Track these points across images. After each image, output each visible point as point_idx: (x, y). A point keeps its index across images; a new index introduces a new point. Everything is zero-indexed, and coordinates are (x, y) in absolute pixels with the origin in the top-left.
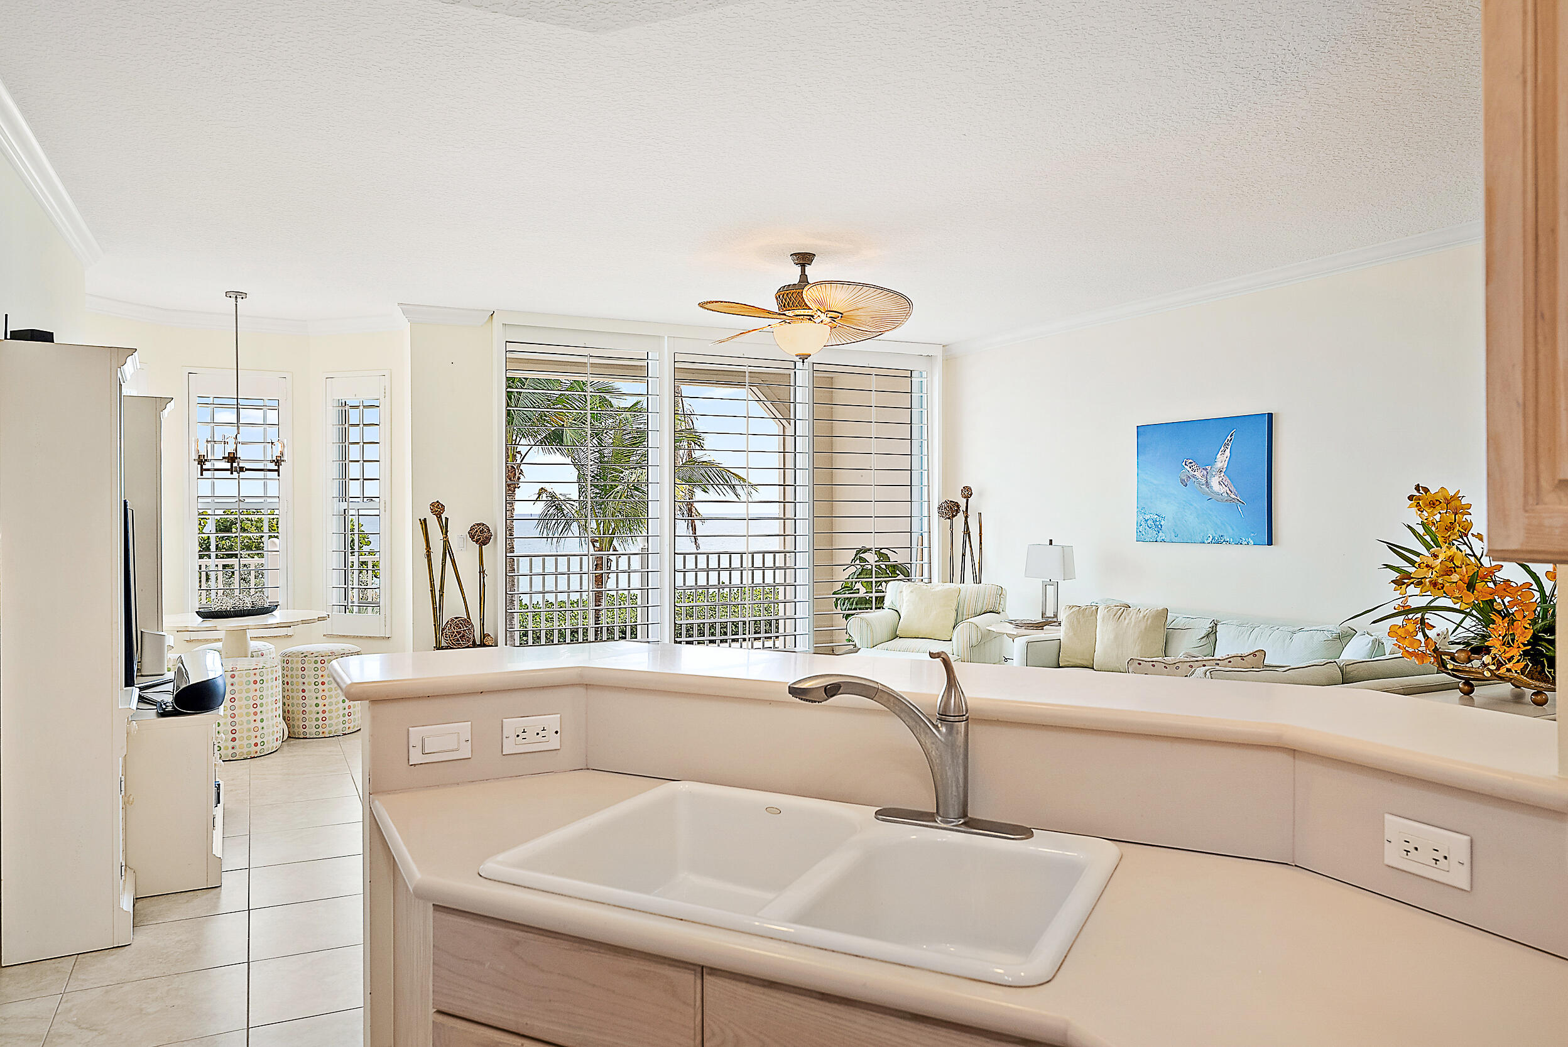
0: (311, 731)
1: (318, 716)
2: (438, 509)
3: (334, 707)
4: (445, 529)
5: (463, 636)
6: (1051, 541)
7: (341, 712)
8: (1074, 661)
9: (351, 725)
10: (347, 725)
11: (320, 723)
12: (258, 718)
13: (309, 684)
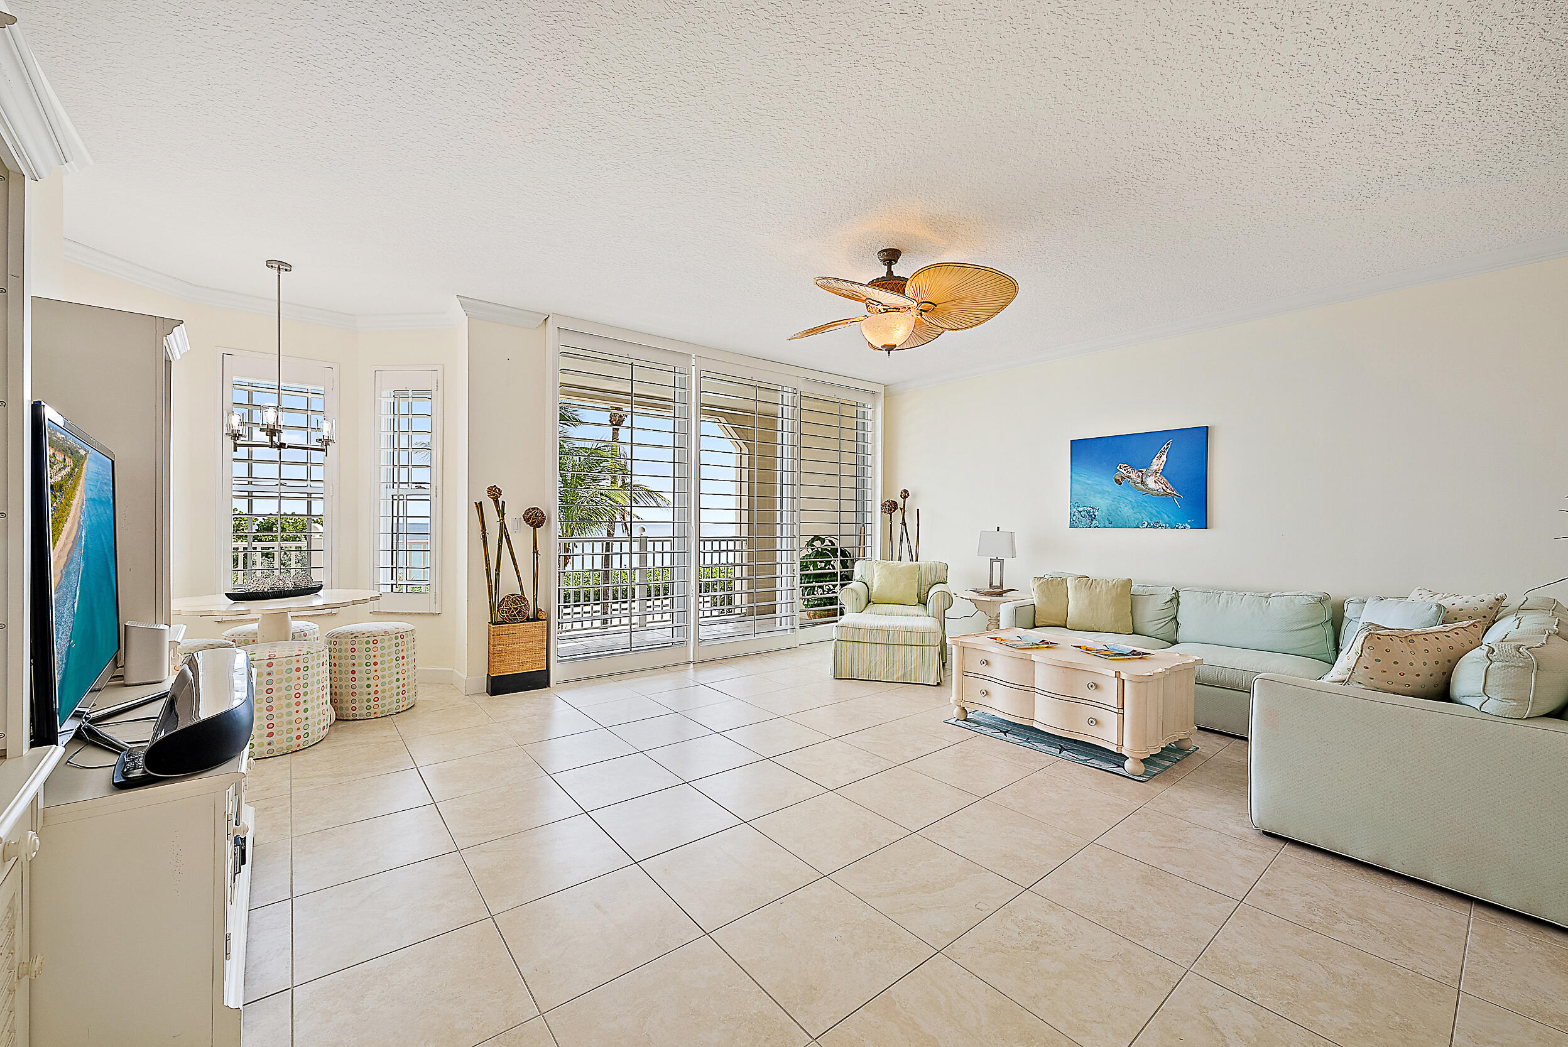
0: (362, 712)
1: (369, 697)
2: (495, 493)
3: (387, 687)
4: (501, 513)
5: (520, 611)
6: (998, 528)
7: (395, 691)
8: (1048, 621)
9: (405, 703)
10: (401, 704)
11: (372, 703)
12: (301, 708)
13: (360, 665)
